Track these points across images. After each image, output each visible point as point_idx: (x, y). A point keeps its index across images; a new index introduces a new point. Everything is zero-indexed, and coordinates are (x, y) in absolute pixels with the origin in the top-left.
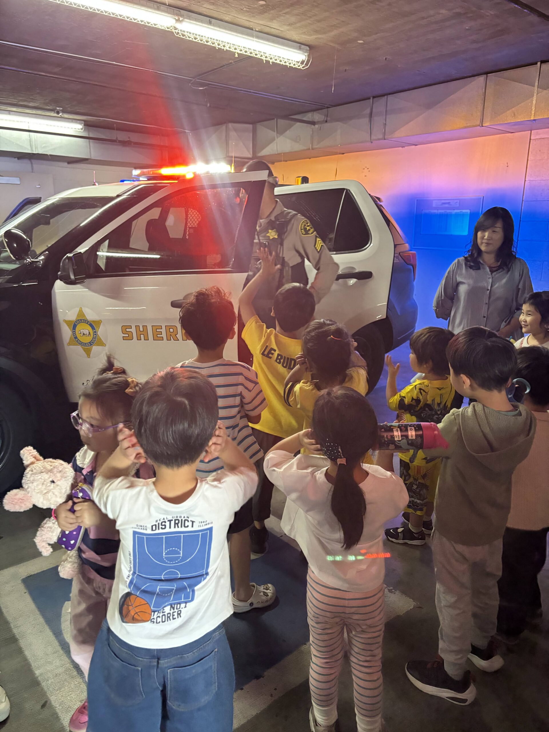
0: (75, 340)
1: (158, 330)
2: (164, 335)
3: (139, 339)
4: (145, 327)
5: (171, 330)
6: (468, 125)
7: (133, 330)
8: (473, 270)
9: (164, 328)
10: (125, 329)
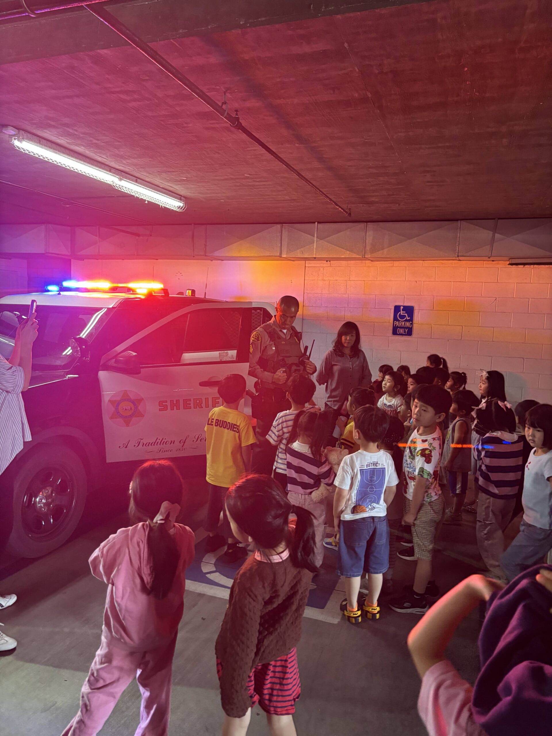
0: (117, 414)
1: (187, 402)
2: (192, 405)
3: (172, 409)
4: (178, 401)
5: (198, 401)
6: (271, 255)
7: (168, 404)
8: (341, 357)
9: (192, 400)
10: (161, 403)
